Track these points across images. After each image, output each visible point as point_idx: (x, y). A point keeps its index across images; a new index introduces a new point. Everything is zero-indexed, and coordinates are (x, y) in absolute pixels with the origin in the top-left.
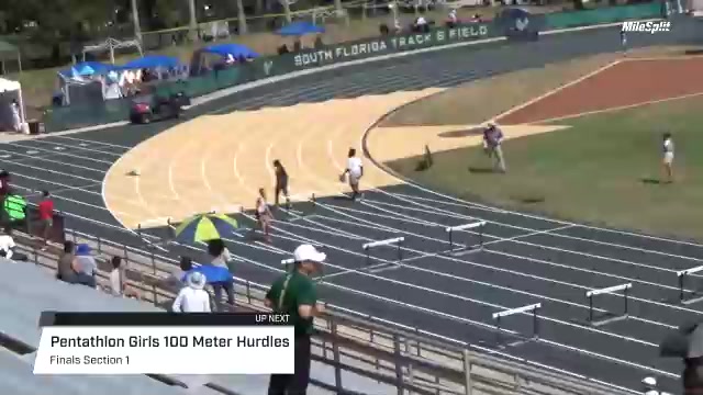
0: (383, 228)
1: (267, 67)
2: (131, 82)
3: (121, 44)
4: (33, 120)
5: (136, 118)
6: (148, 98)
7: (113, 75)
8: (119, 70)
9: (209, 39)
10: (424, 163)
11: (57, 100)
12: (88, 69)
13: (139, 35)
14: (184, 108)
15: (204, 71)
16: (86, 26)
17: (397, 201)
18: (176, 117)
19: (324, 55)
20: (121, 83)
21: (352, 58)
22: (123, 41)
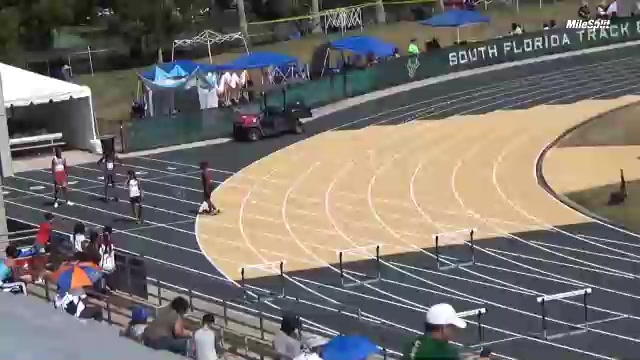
0: (556, 278)
1: (412, 67)
2: (234, 86)
3: (220, 38)
4: (107, 136)
5: (241, 134)
6: (255, 109)
7: (211, 77)
8: (220, 71)
9: (334, 30)
10: (618, 196)
11: (138, 111)
12: (178, 70)
13: (244, 24)
14: (303, 120)
15: (330, 72)
16: (176, 13)
17: (584, 245)
18: (293, 132)
19: (487, 52)
20: (221, 88)
21: (524, 55)
22: (223, 33)
